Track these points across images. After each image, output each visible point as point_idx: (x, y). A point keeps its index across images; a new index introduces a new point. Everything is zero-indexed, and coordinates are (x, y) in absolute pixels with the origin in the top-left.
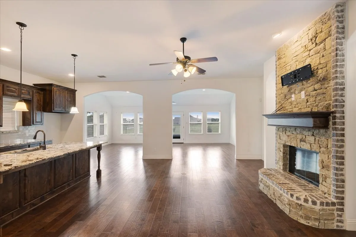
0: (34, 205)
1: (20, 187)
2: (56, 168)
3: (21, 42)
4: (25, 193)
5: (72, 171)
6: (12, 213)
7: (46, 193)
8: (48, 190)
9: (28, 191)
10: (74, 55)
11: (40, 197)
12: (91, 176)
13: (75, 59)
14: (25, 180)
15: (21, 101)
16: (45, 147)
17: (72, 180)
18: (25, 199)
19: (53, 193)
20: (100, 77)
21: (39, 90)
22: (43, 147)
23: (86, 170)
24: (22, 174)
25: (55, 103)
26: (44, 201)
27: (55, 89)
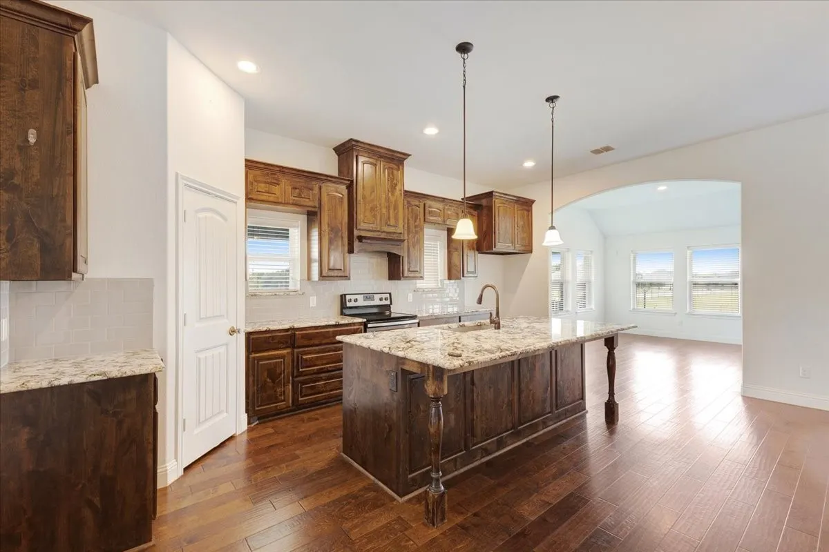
0: (486, 451)
1: (465, 404)
2: (522, 376)
3: (464, 87)
4: (473, 420)
5: (549, 389)
6: (455, 459)
7: (505, 432)
8: (510, 425)
9: (477, 417)
10: (551, 99)
11: (495, 438)
12: (587, 412)
13: (553, 108)
14: (472, 391)
15: (466, 218)
16: (499, 323)
17: (550, 413)
18: (473, 435)
19: (517, 435)
20: (597, 152)
21: (471, 207)
22: (496, 324)
23: (577, 393)
24: (468, 378)
25: (497, 232)
26: (503, 448)
27: (497, 202)
